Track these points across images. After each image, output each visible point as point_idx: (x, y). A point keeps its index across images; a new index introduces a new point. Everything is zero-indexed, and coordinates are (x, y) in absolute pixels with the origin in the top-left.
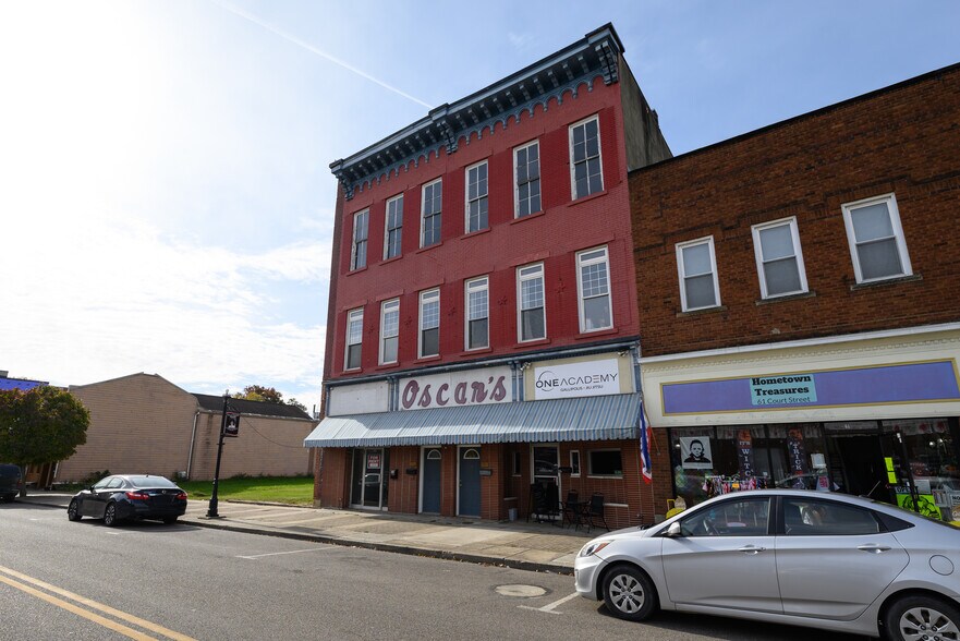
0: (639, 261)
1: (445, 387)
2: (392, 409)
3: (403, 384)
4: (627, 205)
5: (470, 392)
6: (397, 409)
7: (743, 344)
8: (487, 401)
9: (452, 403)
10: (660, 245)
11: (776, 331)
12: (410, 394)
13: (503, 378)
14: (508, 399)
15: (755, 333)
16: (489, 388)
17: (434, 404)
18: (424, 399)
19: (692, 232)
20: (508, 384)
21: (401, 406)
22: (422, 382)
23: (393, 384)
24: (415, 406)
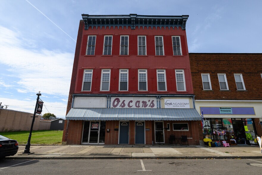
0: (193, 76)
1: (131, 101)
2: (107, 107)
3: (113, 99)
4: (189, 61)
5: (141, 104)
6: (110, 107)
7: (217, 99)
8: (148, 107)
9: (134, 107)
10: (198, 73)
11: (224, 97)
12: (116, 103)
13: (153, 101)
14: (155, 107)
15: (220, 97)
16: (149, 103)
17: (126, 106)
18: (123, 105)
19: (205, 72)
20: (155, 103)
21: (112, 106)
22: (121, 99)
23: (108, 98)
24: (118, 107)
